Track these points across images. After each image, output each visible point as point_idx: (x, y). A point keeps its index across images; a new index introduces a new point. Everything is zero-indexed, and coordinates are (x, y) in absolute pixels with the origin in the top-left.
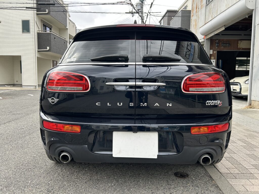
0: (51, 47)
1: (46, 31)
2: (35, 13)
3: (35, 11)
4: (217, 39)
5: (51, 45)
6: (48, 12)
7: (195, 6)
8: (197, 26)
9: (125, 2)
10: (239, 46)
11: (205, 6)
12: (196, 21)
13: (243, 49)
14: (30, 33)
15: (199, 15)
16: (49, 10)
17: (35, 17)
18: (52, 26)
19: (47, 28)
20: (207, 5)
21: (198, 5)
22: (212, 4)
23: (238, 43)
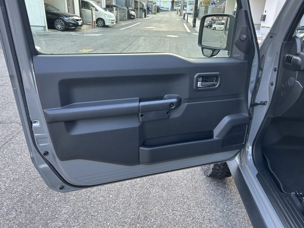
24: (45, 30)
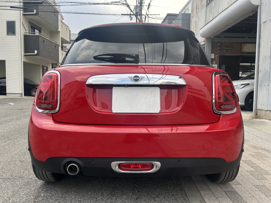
0: (39, 51)
1: (34, 34)
2: (21, 14)
3: (21, 11)
4: (219, 42)
5: (39, 49)
6: (36, 12)
7: (195, 6)
8: (198, 28)
9: (120, 2)
10: (242, 50)
11: (206, 6)
12: (196, 22)
13: (247, 53)
14: (15, 35)
15: (199, 16)
16: (37, 11)
17: (21, 18)
18: (41, 28)
19: (36, 30)
20: (208, 4)
21: (198, 6)
22: (213, 3)
23: (241, 46)
24: (21, 96)
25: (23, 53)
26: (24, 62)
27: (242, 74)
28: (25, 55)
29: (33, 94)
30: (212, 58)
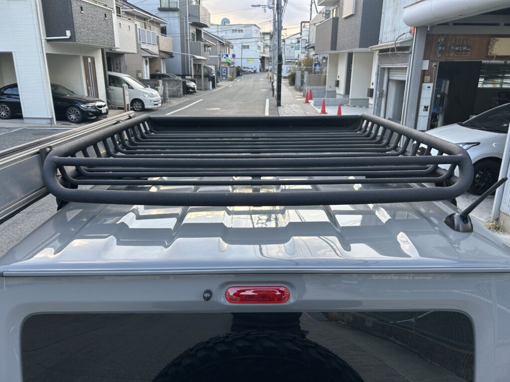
0: (74, 31)
5: (74, 28)
10: (489, 52)
13: (498, 58)
23: (488, 44)
25: (44, 37)
26: (47, 54)
27: (484, 83)
28: (48, 41)
29: (72, 117)
30: (423, 69)
